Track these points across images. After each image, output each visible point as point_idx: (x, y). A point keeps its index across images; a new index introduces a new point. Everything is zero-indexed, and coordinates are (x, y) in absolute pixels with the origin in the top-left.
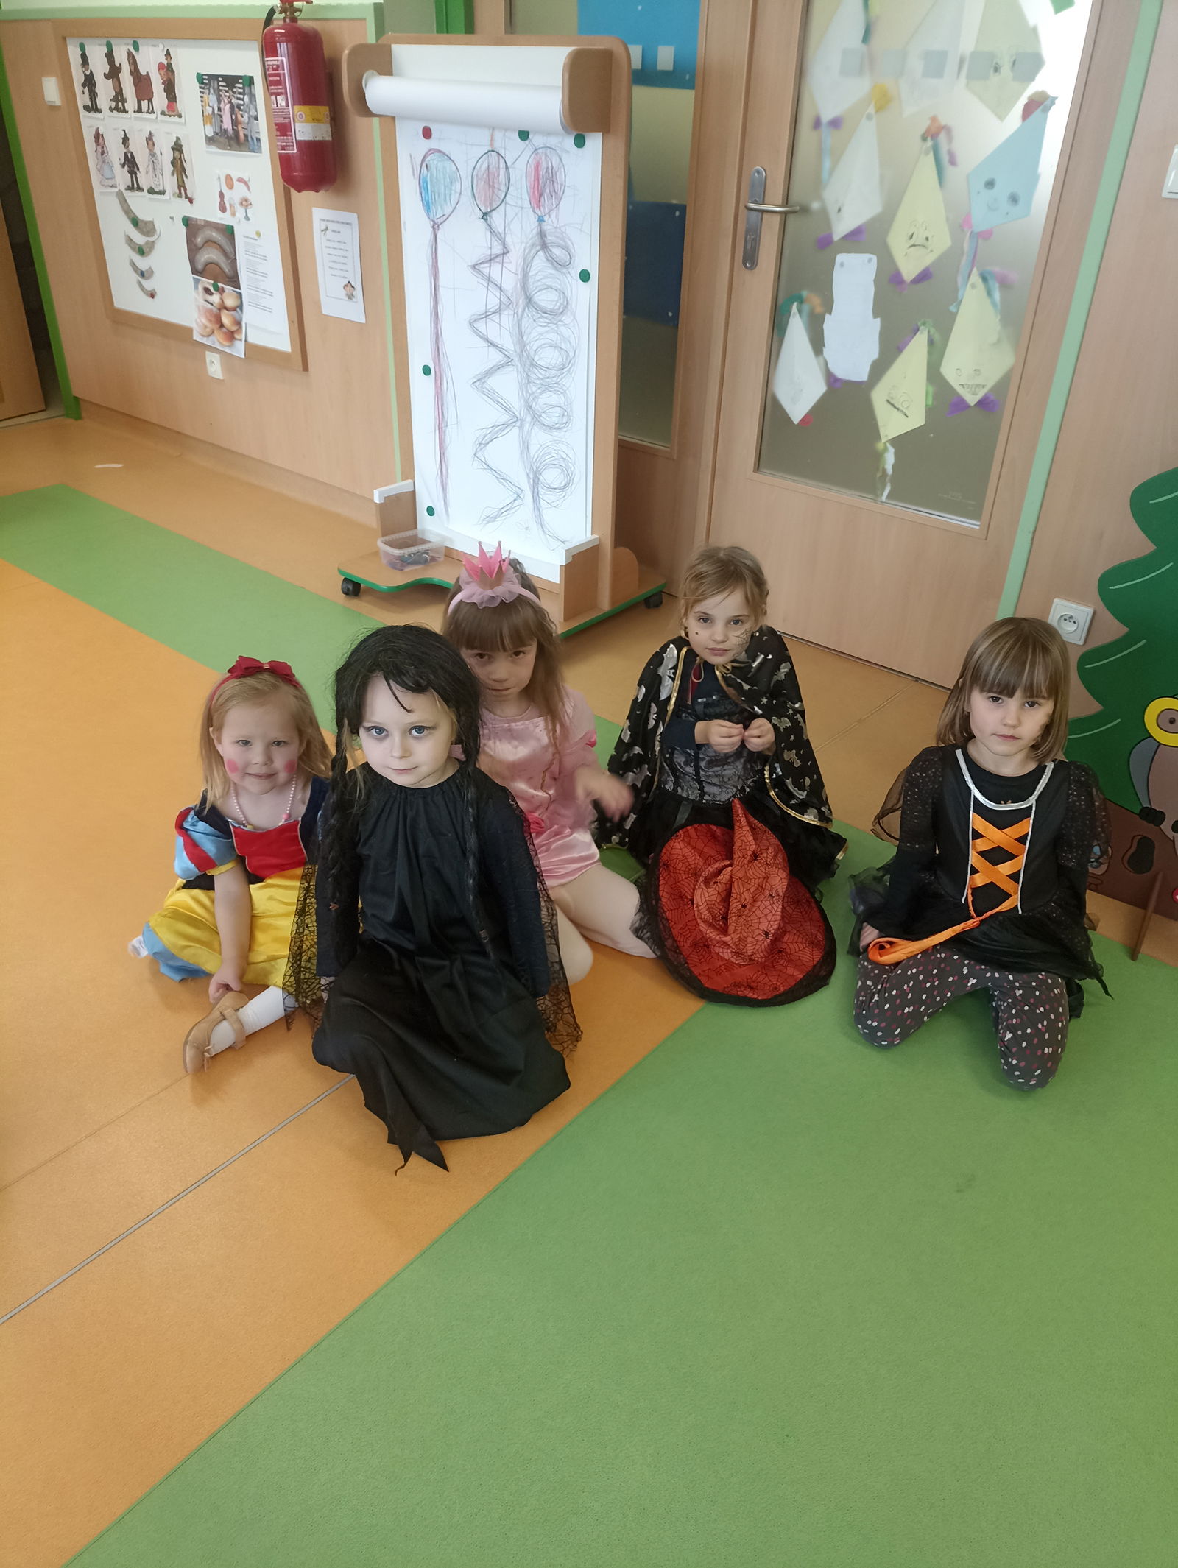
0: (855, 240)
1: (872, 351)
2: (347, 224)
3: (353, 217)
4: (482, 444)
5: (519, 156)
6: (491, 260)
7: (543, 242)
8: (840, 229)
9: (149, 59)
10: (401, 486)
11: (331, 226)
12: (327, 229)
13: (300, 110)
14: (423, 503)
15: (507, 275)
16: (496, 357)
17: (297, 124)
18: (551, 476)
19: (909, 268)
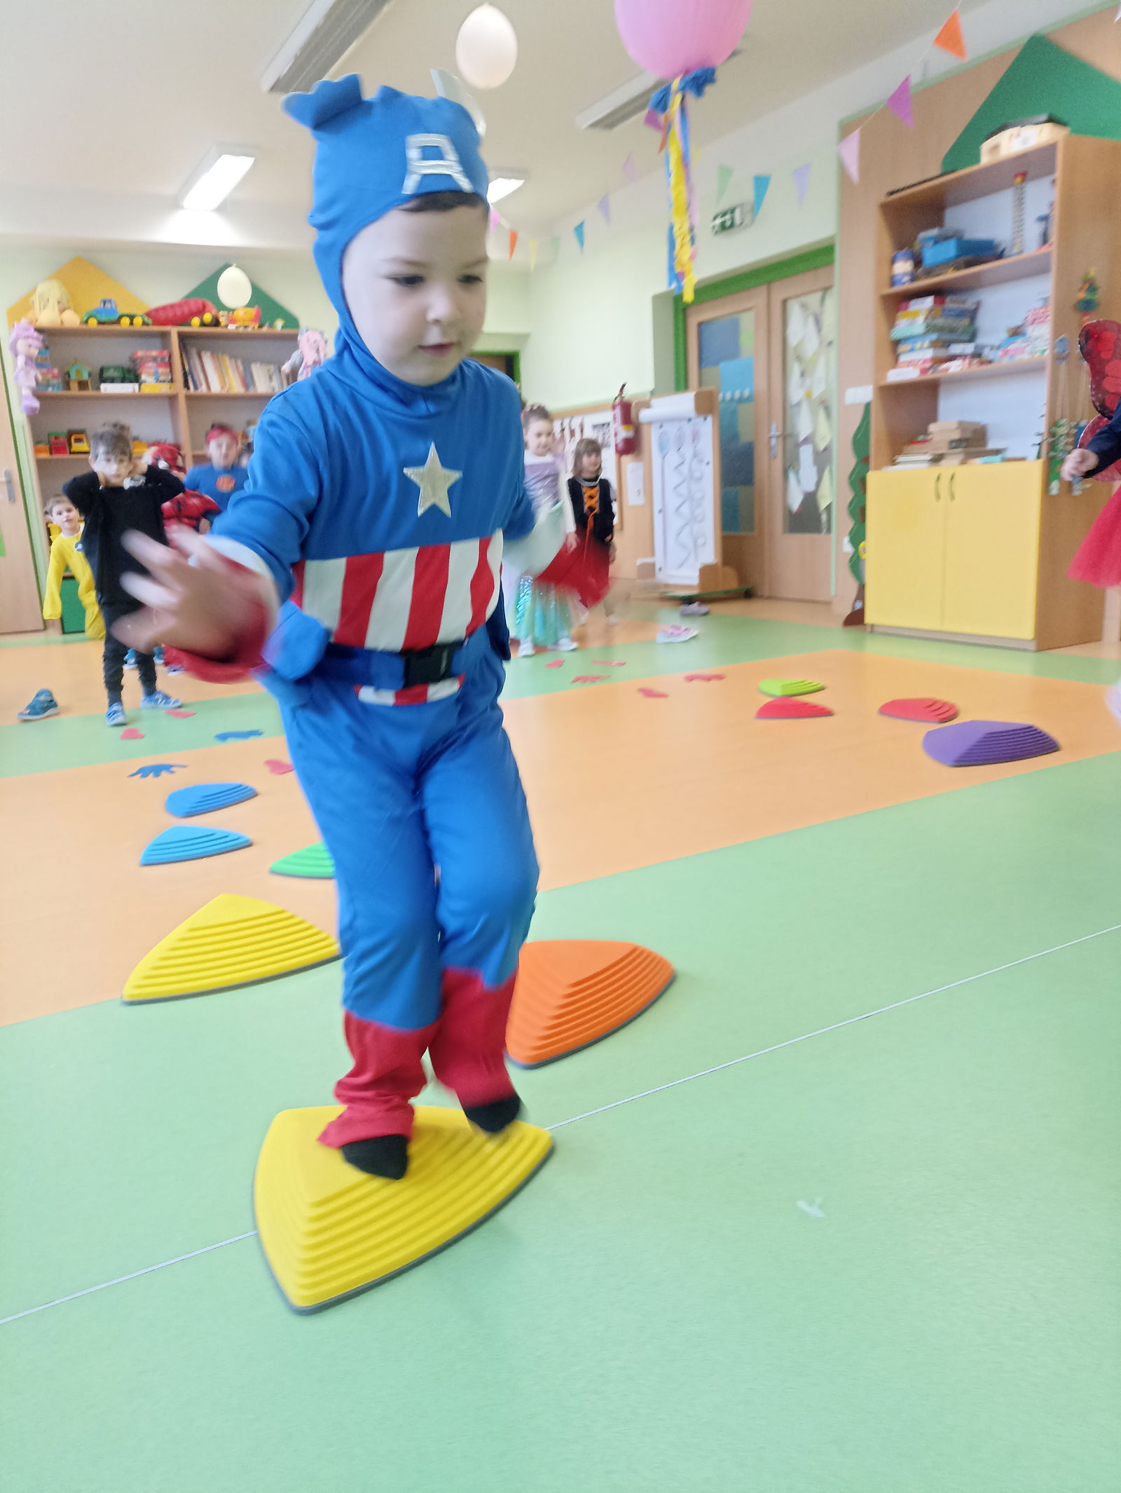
0: (806, 441)
1: (814, 479)
2: (639, 467)
3: (641, 464)
4: (678, 534)
5: (688, 429)
6: (680, 465)
7: (695, 455)
8: (802, 438)
9: (576, 424)
10: (649, 560)
11: (634, 470)
12: (632, 471)
13: (623, 428)
14: (657, 567)
15: (685, 468)
16: (681, 500)
17: (620, 432)
18: (700, 541)
19: (822, 446)
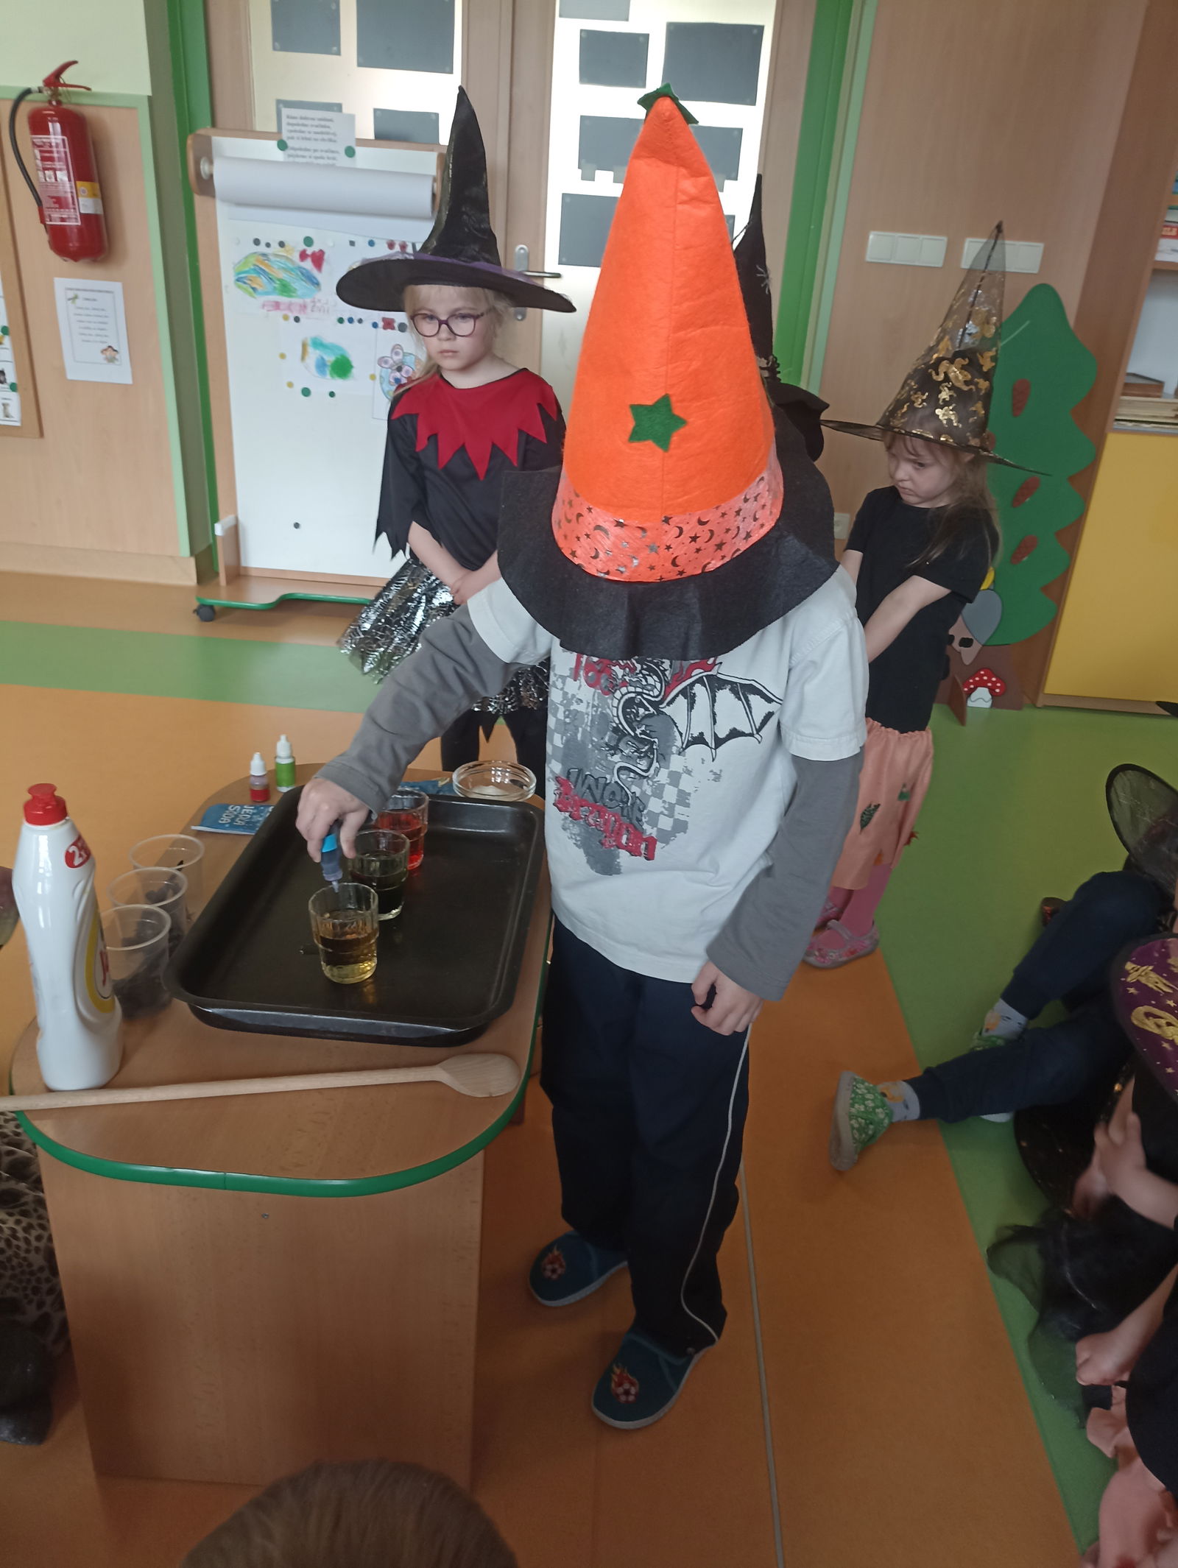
2: (107, 292)
3: (117, 287)
11: (81, 294)
12: (76, 297)
13: (82, 186)
17: (80, 199)
